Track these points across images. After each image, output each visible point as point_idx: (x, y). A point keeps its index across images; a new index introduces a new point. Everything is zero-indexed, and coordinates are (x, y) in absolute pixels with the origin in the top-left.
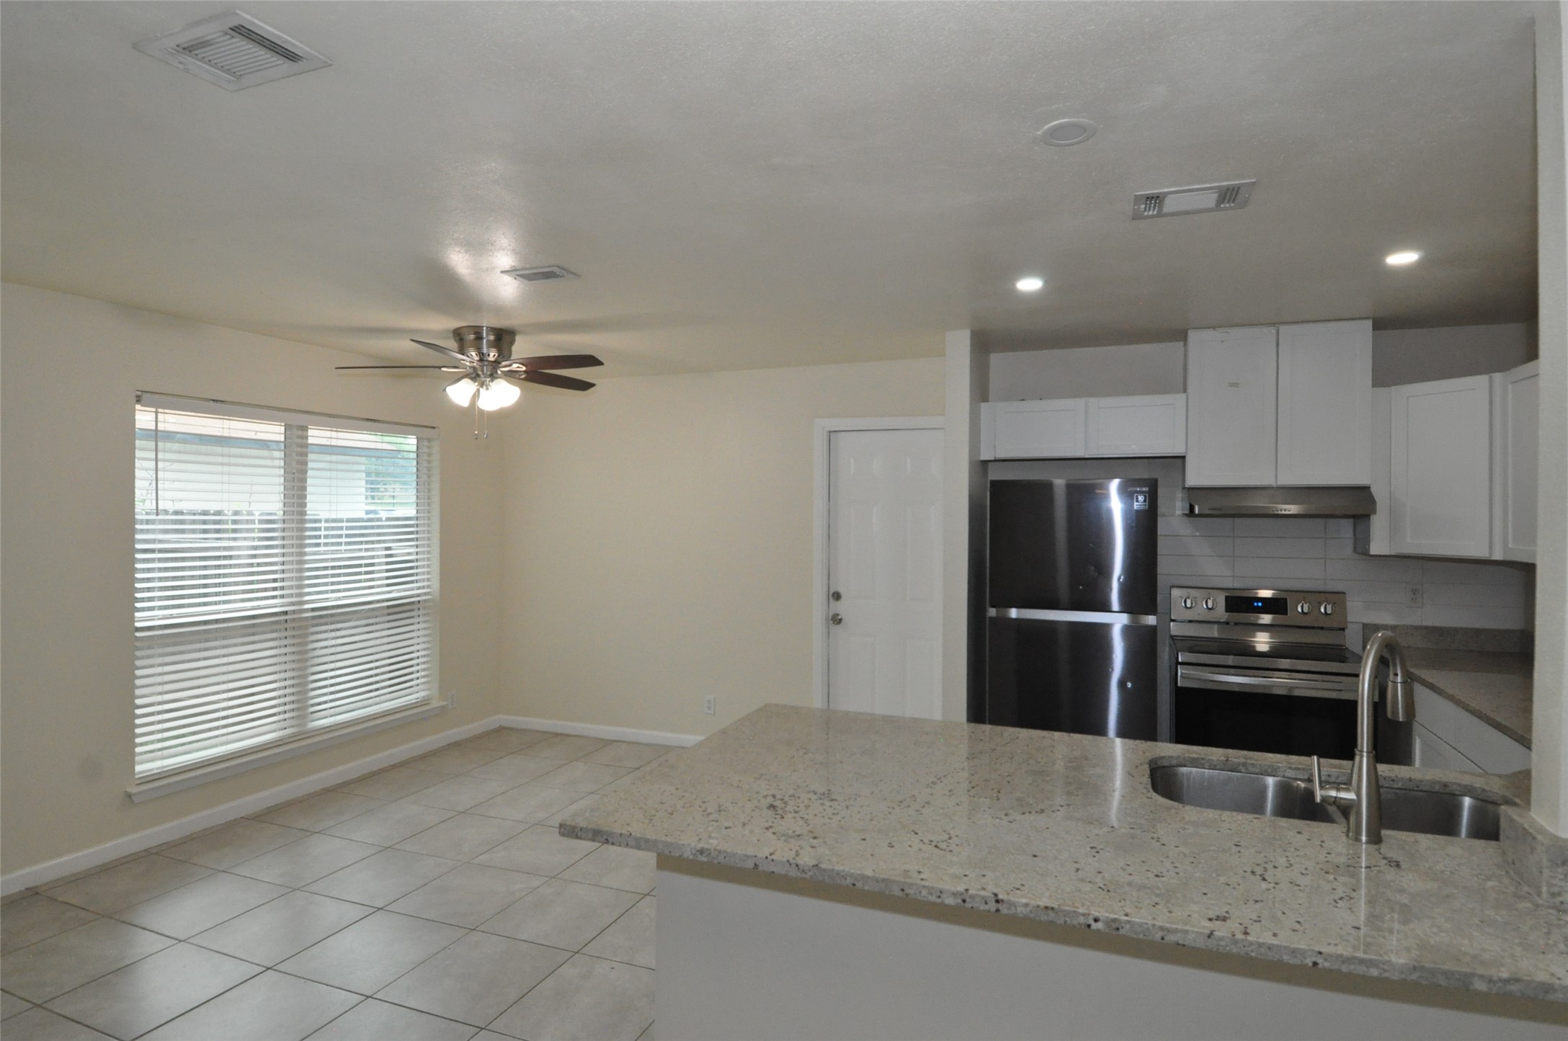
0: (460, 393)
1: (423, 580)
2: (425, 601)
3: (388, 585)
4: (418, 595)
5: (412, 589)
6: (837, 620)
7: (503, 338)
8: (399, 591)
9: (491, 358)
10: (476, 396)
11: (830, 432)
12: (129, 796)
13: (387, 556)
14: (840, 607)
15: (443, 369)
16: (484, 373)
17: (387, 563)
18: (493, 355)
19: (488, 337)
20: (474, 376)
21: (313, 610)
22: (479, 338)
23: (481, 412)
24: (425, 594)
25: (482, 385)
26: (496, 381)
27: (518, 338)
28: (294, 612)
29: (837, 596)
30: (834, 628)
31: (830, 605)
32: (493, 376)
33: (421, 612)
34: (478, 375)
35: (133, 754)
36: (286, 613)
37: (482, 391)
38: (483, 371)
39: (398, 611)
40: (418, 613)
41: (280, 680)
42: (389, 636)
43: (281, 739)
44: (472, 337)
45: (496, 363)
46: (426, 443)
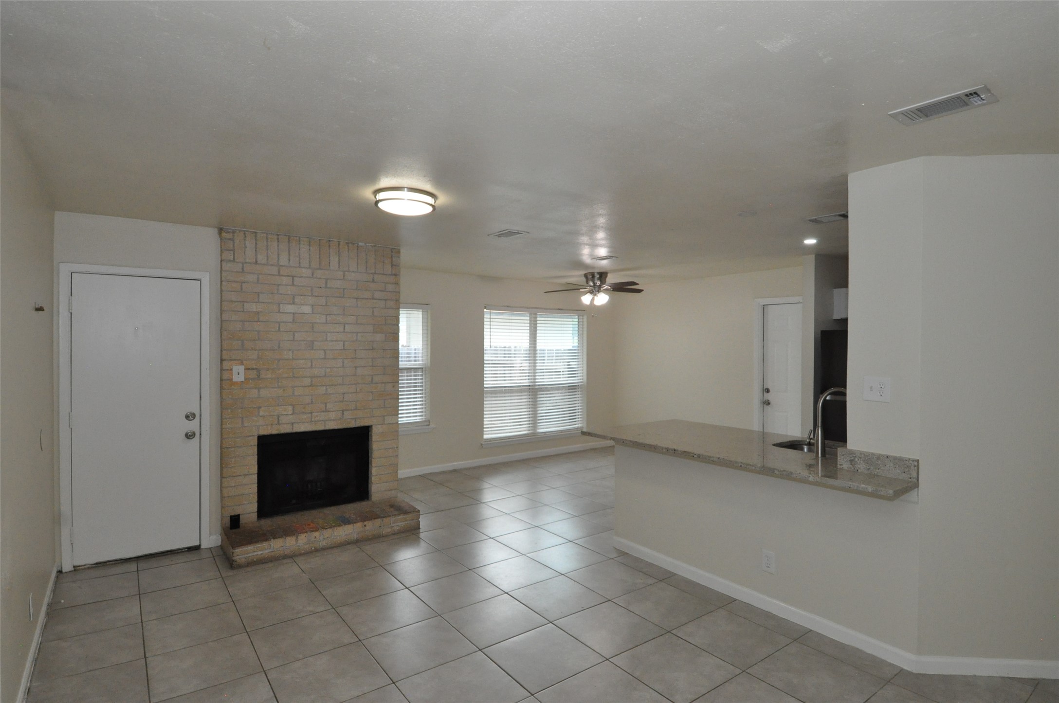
0: (586, 299)
1: (580, 376)
2: (581, 385)
3: (569, 377)
4: (578, 383)
5: (576, 380)
6: (767, 403)
7: (603, 276)
8: (570, 380)
9: (598, 285)
10: (593, 300)
11: (764, 305)
12: (482, 445)
13: (568, 365)
14: (768, 396)
15: (581, 290)
16: (596, 290)
17: (568, 368)
18: (598, 283)
19: (597, 276)
20: (591, 292)
21: (539, 385)
22: (593, 277)
23: (595, 305)
24: (581, 382)
25: (595, 295)
26: (600, 293)
27: (609, 275)
28: (532, 385)
29: (768, 391)
30: (765, 406)
31: (764, 395)
32: (599, 291)
33: (579, 390)
34: (593, 292)
35: (483, 431)
36: (530, 386)
37: (595, 297)
38: (595, 289)
39: (572, 388)
40: (578, 390)
41: (528, 411)
42: (569, 398)
43: (528, 434)
44: (591, 276)
45: (600, 287)
46: (581, 317)
